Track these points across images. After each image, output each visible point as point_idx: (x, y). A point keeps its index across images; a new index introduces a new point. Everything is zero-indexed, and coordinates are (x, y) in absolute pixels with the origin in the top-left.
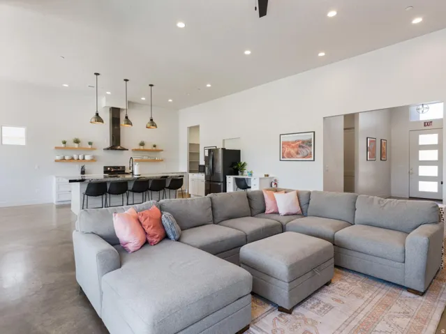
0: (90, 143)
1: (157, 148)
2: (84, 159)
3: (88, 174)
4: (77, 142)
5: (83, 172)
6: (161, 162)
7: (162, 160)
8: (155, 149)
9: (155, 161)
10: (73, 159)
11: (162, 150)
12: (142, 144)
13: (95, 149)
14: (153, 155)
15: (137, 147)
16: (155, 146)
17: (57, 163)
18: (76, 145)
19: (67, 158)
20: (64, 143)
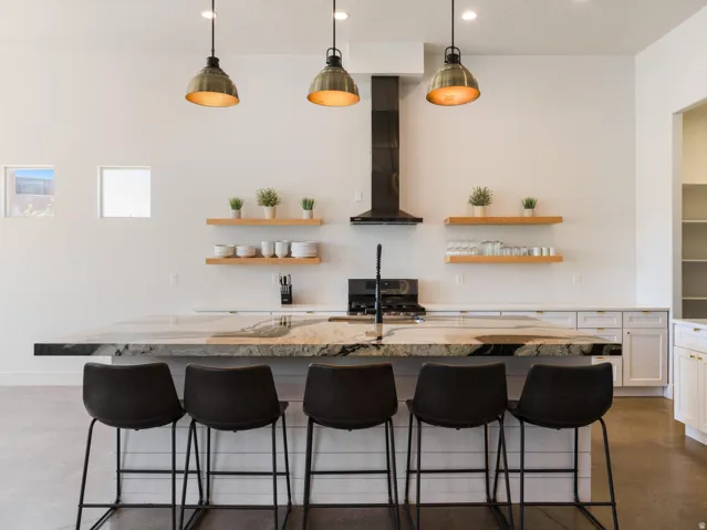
0: (308, 205)
1: (540, 211)
2: (289, 255)
3: (300, 302)
4: (269, 200)
5: (287, 298)
6: (555, 265)
7: (558, 259)
8: (533, 217)
9: (527, 259)
10: (257, 254)
11: (559, 220)
12: (481, 199)
13: (322, 222)
14: (520, 239)
15: (464, 209)
16: (530, 204)
17: (213, 267)
18: (266, 212)
19: (241, 252)
20: (237, 205)
